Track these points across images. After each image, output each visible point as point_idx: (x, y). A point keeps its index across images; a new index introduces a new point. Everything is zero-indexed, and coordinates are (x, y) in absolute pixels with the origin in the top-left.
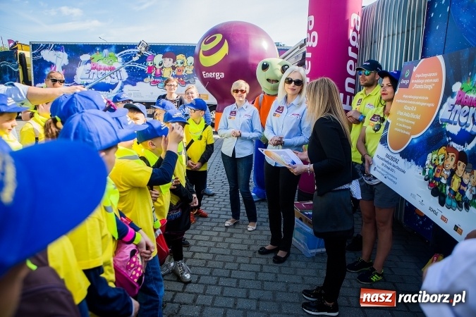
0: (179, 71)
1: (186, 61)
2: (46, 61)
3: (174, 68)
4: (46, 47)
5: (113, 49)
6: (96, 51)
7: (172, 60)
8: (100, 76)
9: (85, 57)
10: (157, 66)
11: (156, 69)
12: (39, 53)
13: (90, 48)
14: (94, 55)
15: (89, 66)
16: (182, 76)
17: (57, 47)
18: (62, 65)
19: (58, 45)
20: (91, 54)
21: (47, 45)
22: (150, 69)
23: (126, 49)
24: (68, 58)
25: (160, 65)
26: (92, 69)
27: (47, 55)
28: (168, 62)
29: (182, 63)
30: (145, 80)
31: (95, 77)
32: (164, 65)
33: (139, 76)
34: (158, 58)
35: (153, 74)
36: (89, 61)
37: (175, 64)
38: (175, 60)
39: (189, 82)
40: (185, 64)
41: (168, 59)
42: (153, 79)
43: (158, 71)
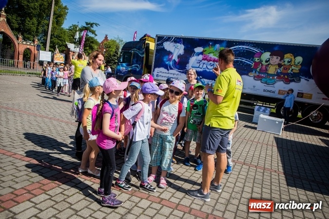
0: (285, 69)
1: (293, 60)
2: (166, 50)
3: (280, 65)
4: (168, 39)
5: (224, 44)
6: (209, 45)
7: (279, 58)
8: (209, 67)
9: (198, 50)
10: (264, 63)
11: (262, 65)
12: (162, 44)
13: (204, 42)
14: (207, 49)
15: (201, 57)
16: (288, 74)
17: (177, 40)
18: (179, 54)
19: (178, 38)
20: (204, 48)
21: (169, 38)
22: (257, 64)
23: (237, 45)
24: (184, 49)
25: (266, 62)
26: (203, 59)
27: (168, 46)
28: (276, 60)
29: (289, 62)
30: (249, 74)
31: (205, 66)
32: (271, 62)
33: (245, 70)
34: (266, 55)
35: (258, 69)
36: (202, 53)
37: (282, 62)
38: (282, 58)
39: (293, 81)
40: (293, 63)
41: (275, 57)
42: (257, 74)
43: (264, 66)
